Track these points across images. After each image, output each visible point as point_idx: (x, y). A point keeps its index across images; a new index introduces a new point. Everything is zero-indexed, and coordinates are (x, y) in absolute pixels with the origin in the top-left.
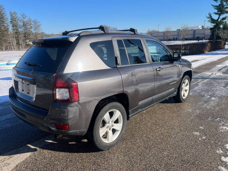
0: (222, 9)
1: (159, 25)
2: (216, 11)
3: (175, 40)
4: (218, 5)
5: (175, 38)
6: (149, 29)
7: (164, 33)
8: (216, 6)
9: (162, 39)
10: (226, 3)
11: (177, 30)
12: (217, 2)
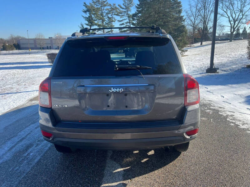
0: (91, 21)
1: (27, 31)
2: (87, 22)
3: (49, 48)
4: (88, 17)
5: (49, 47)
6: (11, 35)
7: (35, 40)
8: (86, 18)
9: (34, 47)
10: (94, 16)
11: (49, 38)
12: (86, 14)
